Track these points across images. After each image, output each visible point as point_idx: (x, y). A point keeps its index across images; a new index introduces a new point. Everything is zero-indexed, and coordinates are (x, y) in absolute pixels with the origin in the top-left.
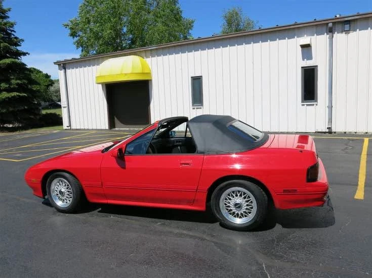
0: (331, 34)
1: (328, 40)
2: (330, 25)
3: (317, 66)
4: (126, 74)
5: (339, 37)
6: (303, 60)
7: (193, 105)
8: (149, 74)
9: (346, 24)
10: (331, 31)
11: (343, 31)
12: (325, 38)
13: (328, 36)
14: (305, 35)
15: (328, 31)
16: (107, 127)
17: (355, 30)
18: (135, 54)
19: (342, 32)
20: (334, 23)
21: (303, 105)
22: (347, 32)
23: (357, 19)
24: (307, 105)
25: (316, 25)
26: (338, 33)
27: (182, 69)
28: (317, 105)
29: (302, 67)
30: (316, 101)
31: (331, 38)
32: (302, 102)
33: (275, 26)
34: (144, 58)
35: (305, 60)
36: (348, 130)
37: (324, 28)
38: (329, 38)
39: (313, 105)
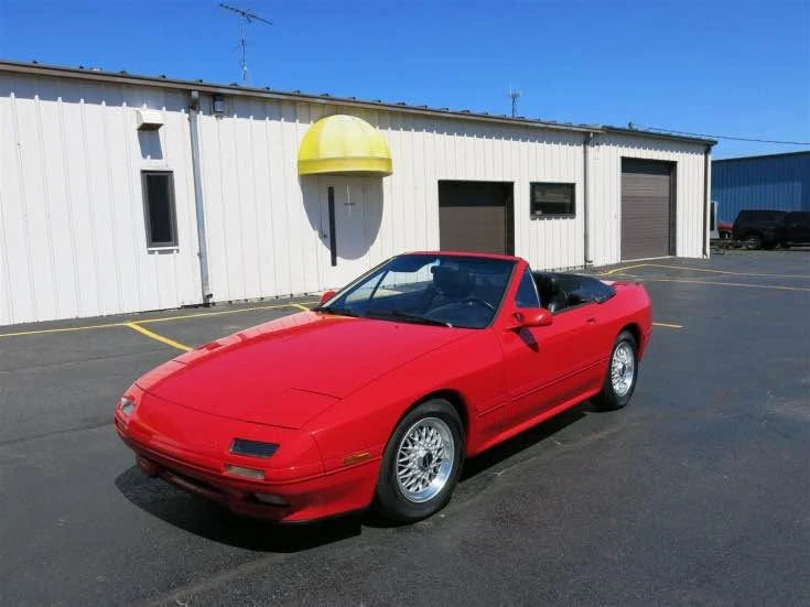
0: (193, 112)
1: (187, 122)
2: (195, 95)
3: (172, 172)
5: (205, 121)
6: (144, 157)
9: (217, 100)
10: (192, 108)
11: (211, 112)
12: (182, 117)
13: (187, 115)
14: (145, 105)
15: (188, 105)
17: (230, 115)
19: (210, 114)
20: (202, 94)
21: (152, 252)
22: (220, 115)
23: (233, 96)
24: (161, 252)
25: (165, 88)
26: (204, 114)
28: (178, 251)
29: (143, 172)
30: (176, 244)
31: (193, 121)
32: (149, 246)
33: (77, 68)
35: (149, 157)
36: (233, 298)
37: (181, 98)
38: (189, 120)
39: (171, 251)
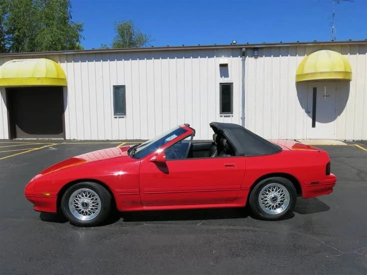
0: (244, 57)
1: (241, 61)
2: (244, 49)
3: (232, 83)
4: (39, 79)
5: (249, 60)
6: (221, 77)
7: (115, 114)
8: (64, 80)
9: (255, 51)
10: (244, 55)
12: (239, 59)
13: (241, 58)
14: (223, 56)
15: (242, 54)
16: (7, 137)
17: (261, 56)
18: (46, 57)
19: (252, 57)
20: (246, 48)
21: (221, 116)
22: (256, 57)
23: (263, 48)
24: (225, 116)
25: (232, 49)
26: (249, 57)
27: (103, 77)
28: (232, 116)
29: (220, 83)
30: (232, 113)
31: (244, 61)
32: (221, 113)
34: (58, 63)
35: (223, 77)
37: (239, 51)
38: (242, 60)
39: (229, 116)
